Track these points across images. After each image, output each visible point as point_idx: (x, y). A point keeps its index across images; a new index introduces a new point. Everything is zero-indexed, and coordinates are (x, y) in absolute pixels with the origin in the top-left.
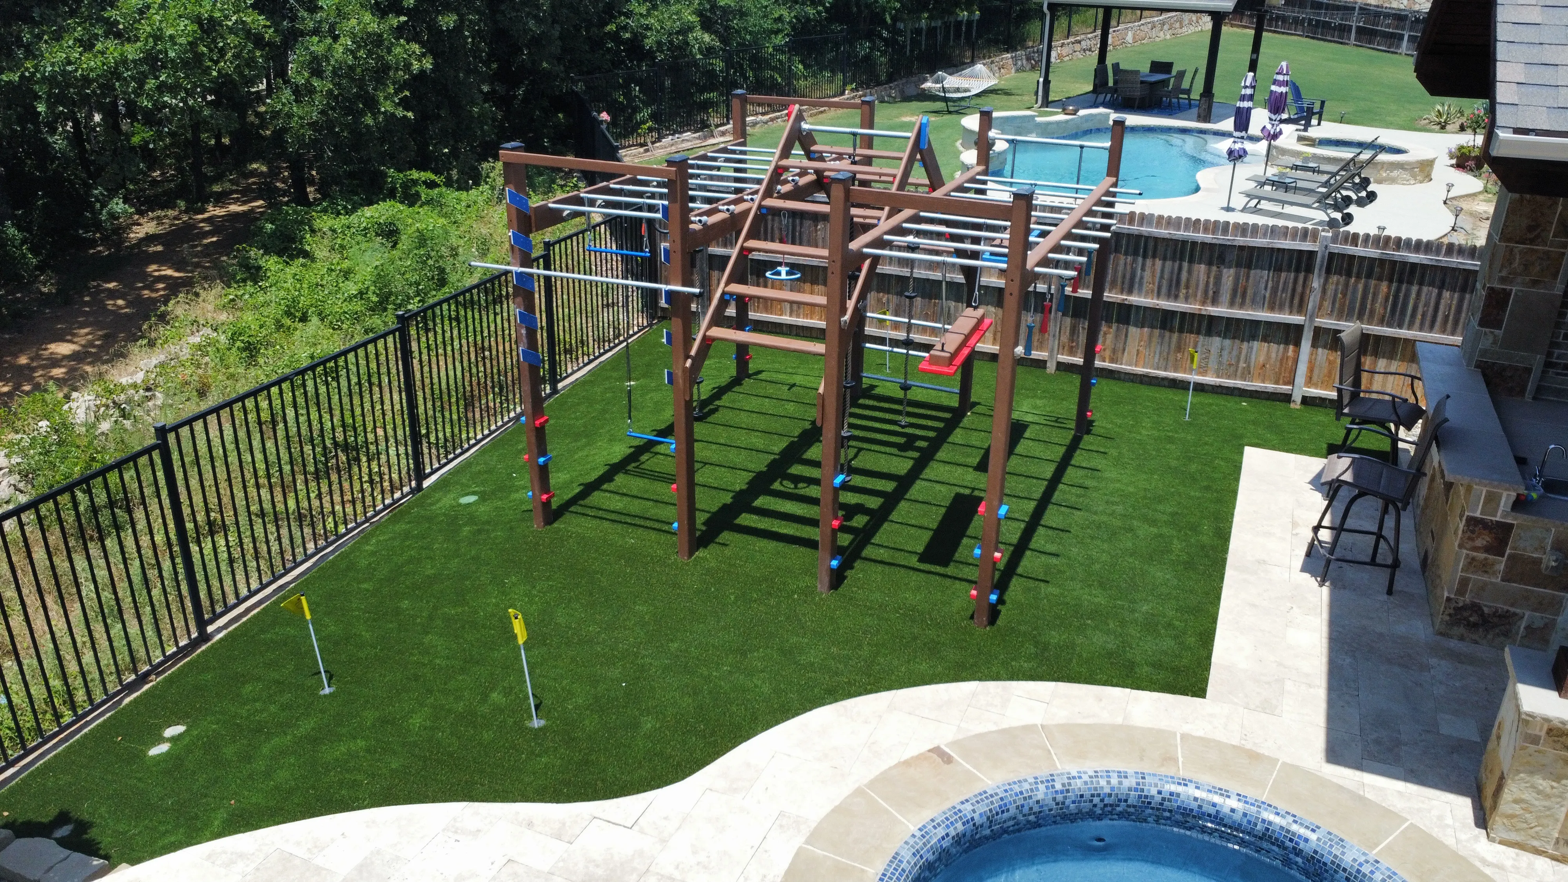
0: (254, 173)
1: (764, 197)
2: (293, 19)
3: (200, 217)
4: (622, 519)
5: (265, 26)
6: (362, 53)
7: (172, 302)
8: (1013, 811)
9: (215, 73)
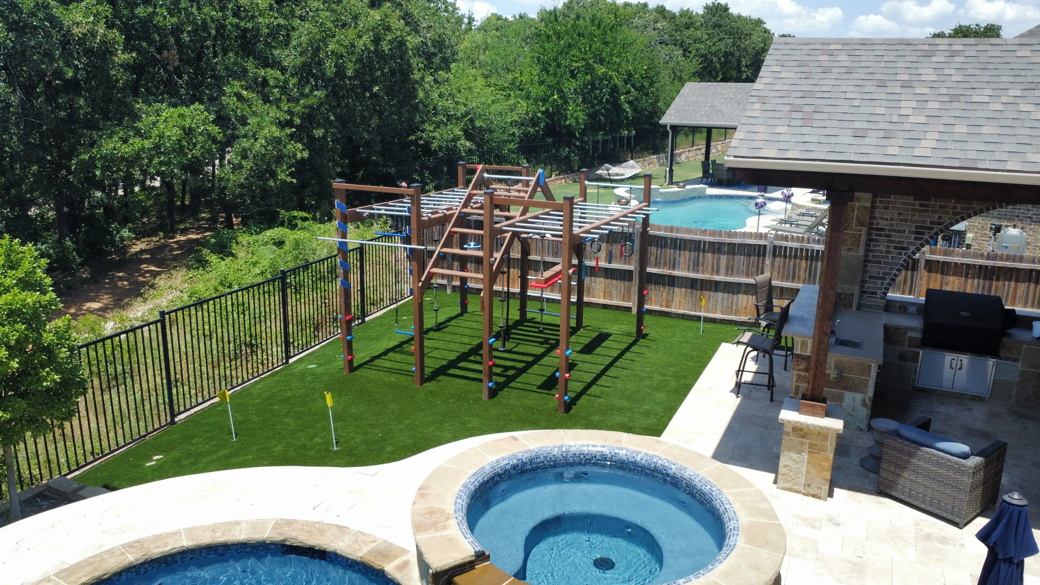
0: (203, 219)
1: (462, 208)
2: (235, 128)
3: (171, 241)
4: (390, 371)
5: (218, 133)
6: (270, 148)
7: (158, 278)
8: (542, 459)
9: (190, 156)
